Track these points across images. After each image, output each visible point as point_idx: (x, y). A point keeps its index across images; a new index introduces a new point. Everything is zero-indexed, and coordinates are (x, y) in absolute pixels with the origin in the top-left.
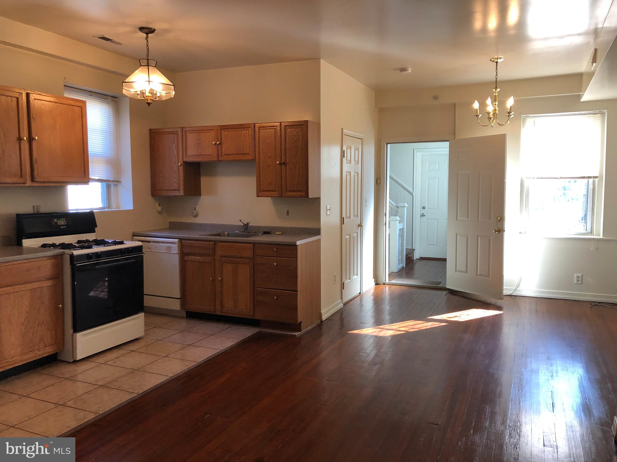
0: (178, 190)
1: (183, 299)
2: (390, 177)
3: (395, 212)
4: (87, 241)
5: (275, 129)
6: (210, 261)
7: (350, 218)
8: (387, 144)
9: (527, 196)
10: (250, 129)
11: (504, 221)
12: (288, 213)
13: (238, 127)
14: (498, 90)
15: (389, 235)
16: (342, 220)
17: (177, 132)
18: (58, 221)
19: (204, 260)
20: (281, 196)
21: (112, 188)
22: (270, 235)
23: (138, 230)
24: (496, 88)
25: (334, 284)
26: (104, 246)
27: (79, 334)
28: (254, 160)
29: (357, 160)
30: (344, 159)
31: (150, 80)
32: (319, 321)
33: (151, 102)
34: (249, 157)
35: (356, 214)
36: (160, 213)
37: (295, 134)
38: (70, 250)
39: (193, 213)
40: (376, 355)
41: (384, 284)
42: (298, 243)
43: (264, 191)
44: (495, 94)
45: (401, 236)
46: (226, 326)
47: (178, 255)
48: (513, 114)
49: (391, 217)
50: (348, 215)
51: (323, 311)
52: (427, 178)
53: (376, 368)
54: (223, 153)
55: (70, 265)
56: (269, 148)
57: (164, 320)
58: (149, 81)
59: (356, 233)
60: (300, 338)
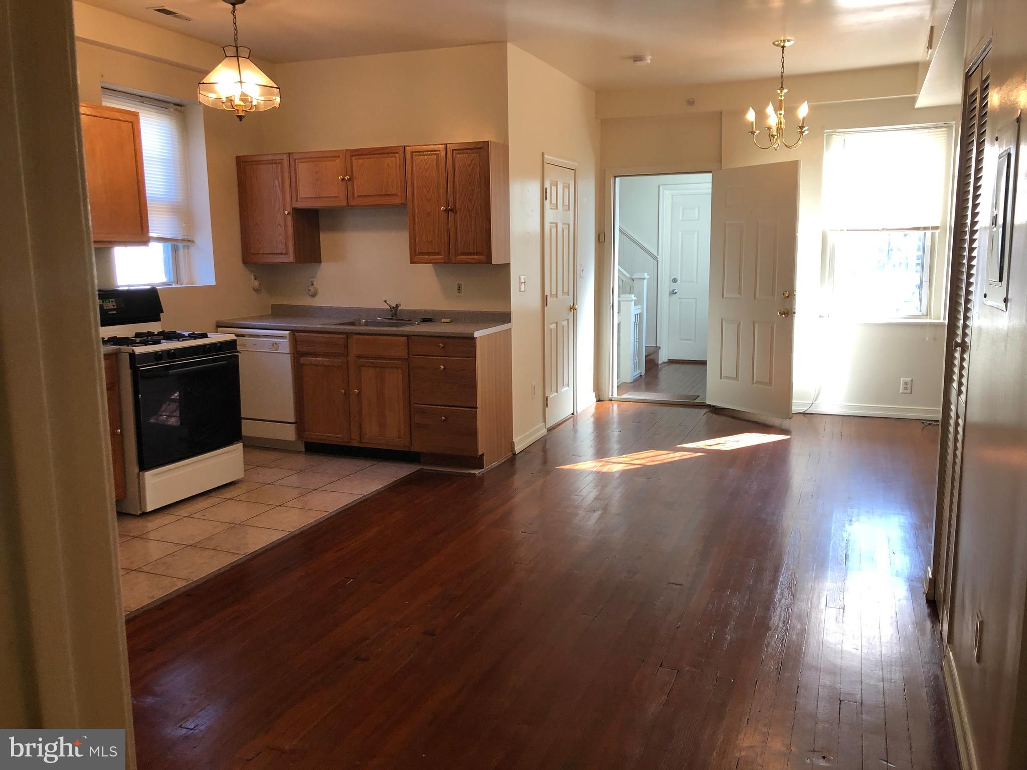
0: (286, 254)
1: (300, 423)
2: (620, 230)
3: (628, 287)
4: (150, 334)
5: (437, 155)
6: (340, 364)
7: (557, 297)
8: (615, 177)
9: (832, 259)
10: (397, 155)
11: (795, 299)
12: (459, 288)
13: (378, 152)
14: (785, 91)
15: (618, 325)
16: (545, 300)
17: (281, 161)
18: (103, 302)
19: (331, 363)
20: (448, 262)
21: (181, 252)
22: (432, 323)
23: (226, 317)
24: (782, 88)
25: (532, 399)
26: (178, 341)
27: (148, 472)
28: (404, 205)
29: (566, 203)
30: (547, 203)
31: (242, 80)
32: (510, 455)
33: (244, 115)
34: (397, 201)
35: (566, 290)
36: (257, 291)
37: (469, 162)
38: (128, 346)
39: (309, 290)
40: (597, 499)
41: (610, 400)
42: (477, 334)
43: (421, 254)
44: (780, 98)
45: (638, 325)
46: (368, 463)
47: (289, 355)
48: (807, 130)
49: (622, 296)
50: (554, 292)
51: (516, 439)
52: (680, 232)
53: (597, 515)
54: (356, 195)
55: (131, 369)
56: (428, 184)
57: (271, 456)
58: (241, 82)
59: (567, 321)
60: (482, 478)
